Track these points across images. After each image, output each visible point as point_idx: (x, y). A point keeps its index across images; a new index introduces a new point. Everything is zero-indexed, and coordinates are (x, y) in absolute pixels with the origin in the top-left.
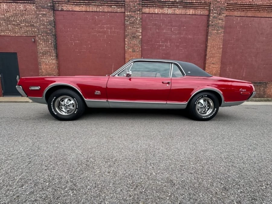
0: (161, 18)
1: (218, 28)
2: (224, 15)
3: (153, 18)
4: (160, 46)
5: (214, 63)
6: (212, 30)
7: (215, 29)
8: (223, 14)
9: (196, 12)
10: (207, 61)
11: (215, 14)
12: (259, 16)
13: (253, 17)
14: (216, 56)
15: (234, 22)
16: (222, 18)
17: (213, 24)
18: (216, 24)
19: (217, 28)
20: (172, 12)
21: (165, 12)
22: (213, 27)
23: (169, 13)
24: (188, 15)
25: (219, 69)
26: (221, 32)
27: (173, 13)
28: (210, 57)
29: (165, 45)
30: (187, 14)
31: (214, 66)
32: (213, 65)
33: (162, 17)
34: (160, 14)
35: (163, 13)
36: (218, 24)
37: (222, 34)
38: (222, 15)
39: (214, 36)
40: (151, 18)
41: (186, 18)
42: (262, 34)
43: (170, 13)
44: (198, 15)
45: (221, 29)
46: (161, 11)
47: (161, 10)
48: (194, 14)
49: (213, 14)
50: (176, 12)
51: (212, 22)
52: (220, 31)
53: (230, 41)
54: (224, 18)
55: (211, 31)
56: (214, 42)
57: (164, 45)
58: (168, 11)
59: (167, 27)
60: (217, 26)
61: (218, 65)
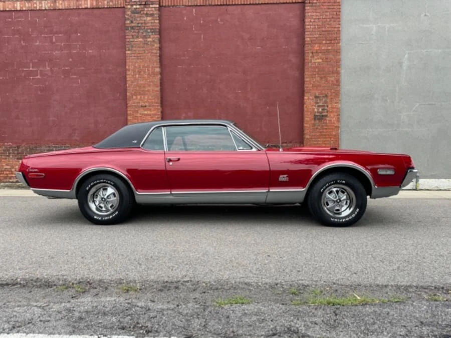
0: (29, 19)
1: (146, 31)
2: (154, 6)
3: (12, 19)
4: (30, 73)
5: (146, 106)
6: (133, 38)
7: (140, 34)
8: (152, 4)
9: (100, 4)
10: (130, 103)
11: (136, 5)
12: (237, 3)
13: (224, 5)
14: (149, 91)
15: (185, 18)
16: (151, 12)
17: (133, 25)
18: (140, 25)
19: (142, 33)
20: (49, 5)
21: (36, 7)
22: (134, 32)
23: (44, 9)
24: (82, 9)
25: (158, 118)
26: (154, 41)
27: (52, 8)
28: (135, 94)
29: (40, 71)
30: (80, 7)
31: (146, 112)
32: (145, 110)
33: (31, 17)
34: (27, 10)
35: (33, 9)
36: (143, 25)
37: (156, 43)
38: (151, 6)
39: (139, 49)
40: (10, 20)
41: (79, 14)
42: (250, 39)
43: (45, 7)
44: (104, 8)
45: (152, 35)
46: (27, 5)
47: (28, 3)
48: (94, 7)
49: (132, 5)
50: (58, 4)
51: (132, 22)
52: (150, 37)
53: (182, 58)
54: (155, 12)
55: (131, 40)
56: (139, 61)
57: (37, 71)
58: (42, 4)
59: (43, 35)
60: (143, 28)
61: (155, 110)
